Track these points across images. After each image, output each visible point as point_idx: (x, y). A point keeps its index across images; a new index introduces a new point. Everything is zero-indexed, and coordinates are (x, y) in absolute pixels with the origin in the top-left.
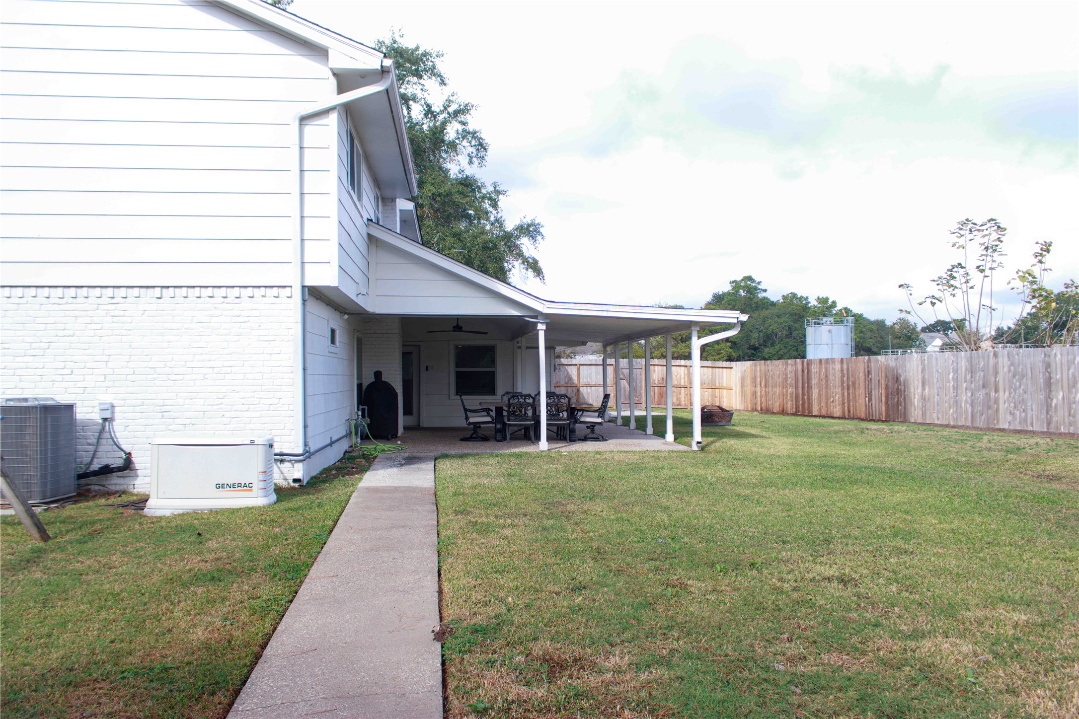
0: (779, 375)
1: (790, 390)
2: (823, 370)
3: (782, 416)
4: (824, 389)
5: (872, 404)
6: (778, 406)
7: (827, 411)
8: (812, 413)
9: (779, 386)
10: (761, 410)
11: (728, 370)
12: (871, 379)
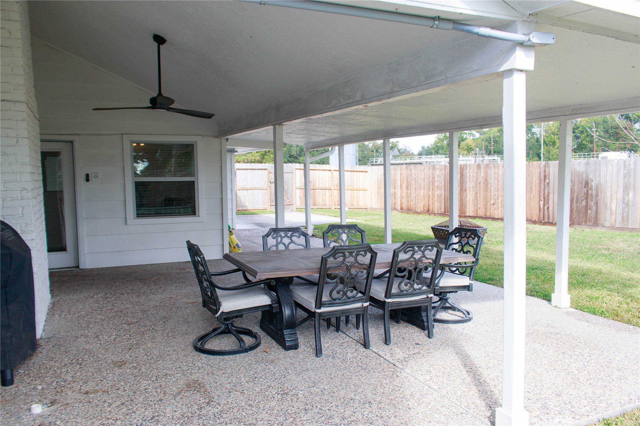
0: (424, 178)
1: (437, 192)
2: (482, 174)
3: (427, 215)
4: (482, 190)
5: (548, 208)
6: (422, 206)
7: (486, 211)
8: (465, 213)
9: (424, 188)
10: (401, 209)
11: (364, 173)
12: (548, 184)
